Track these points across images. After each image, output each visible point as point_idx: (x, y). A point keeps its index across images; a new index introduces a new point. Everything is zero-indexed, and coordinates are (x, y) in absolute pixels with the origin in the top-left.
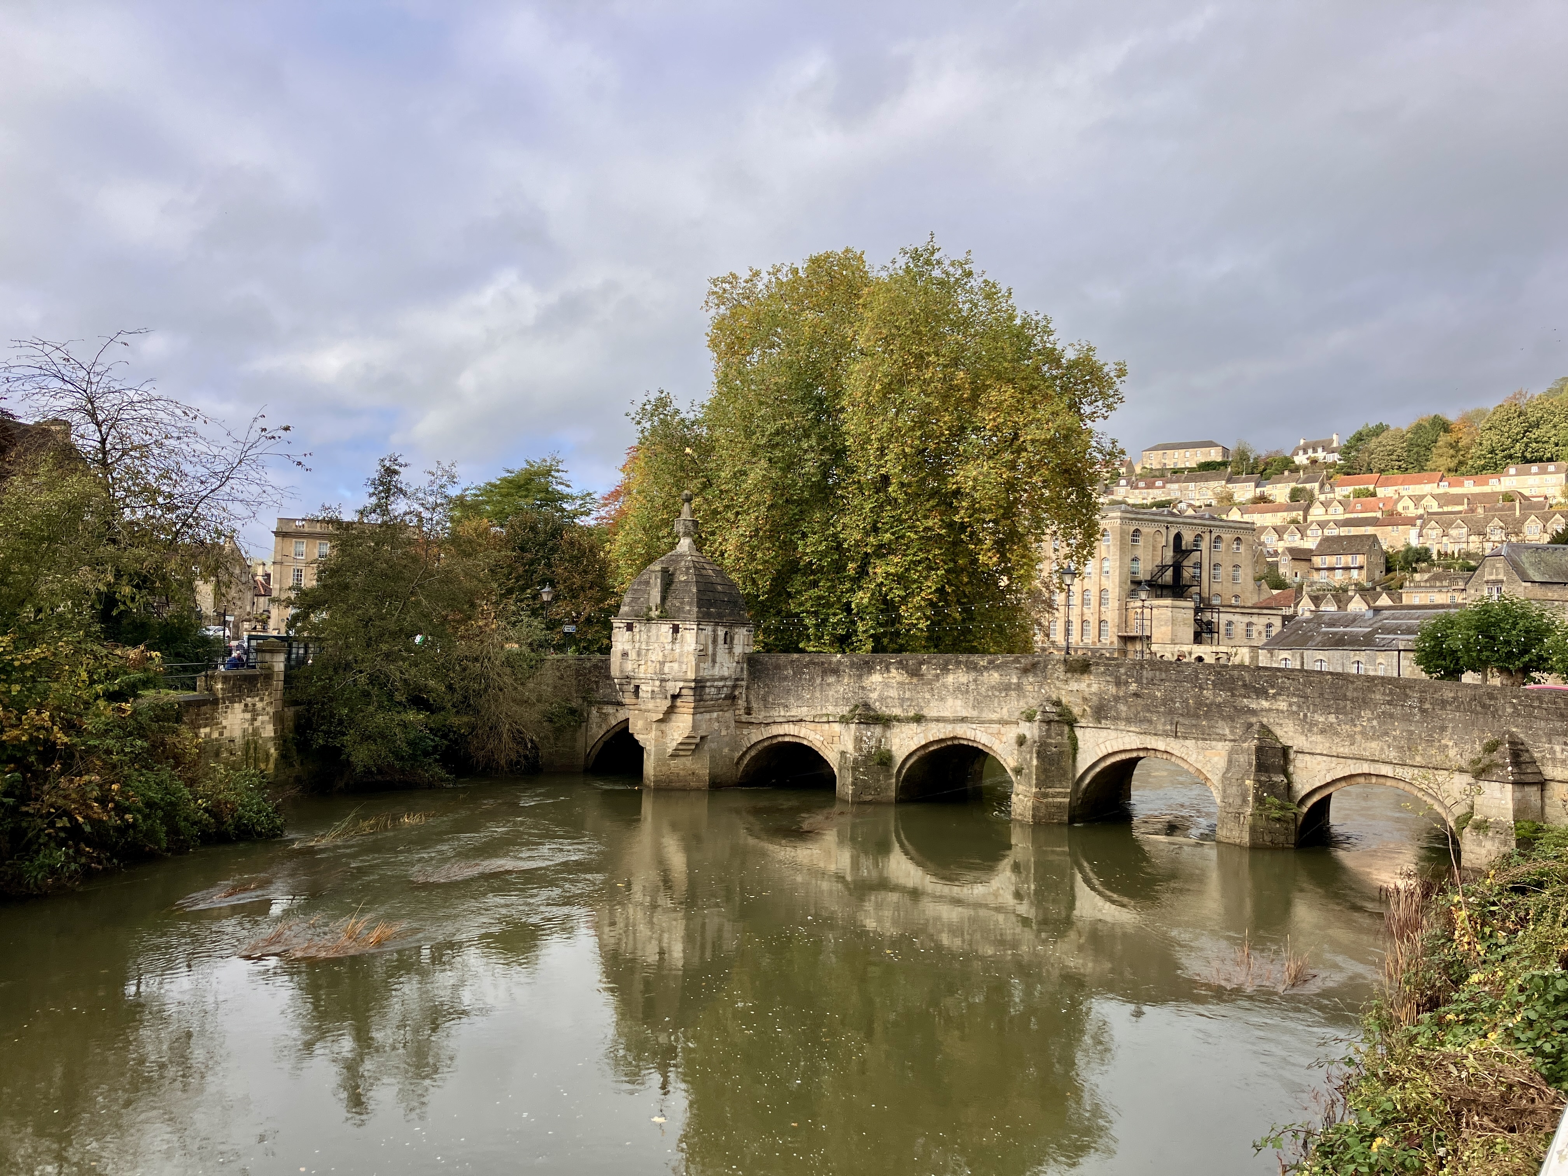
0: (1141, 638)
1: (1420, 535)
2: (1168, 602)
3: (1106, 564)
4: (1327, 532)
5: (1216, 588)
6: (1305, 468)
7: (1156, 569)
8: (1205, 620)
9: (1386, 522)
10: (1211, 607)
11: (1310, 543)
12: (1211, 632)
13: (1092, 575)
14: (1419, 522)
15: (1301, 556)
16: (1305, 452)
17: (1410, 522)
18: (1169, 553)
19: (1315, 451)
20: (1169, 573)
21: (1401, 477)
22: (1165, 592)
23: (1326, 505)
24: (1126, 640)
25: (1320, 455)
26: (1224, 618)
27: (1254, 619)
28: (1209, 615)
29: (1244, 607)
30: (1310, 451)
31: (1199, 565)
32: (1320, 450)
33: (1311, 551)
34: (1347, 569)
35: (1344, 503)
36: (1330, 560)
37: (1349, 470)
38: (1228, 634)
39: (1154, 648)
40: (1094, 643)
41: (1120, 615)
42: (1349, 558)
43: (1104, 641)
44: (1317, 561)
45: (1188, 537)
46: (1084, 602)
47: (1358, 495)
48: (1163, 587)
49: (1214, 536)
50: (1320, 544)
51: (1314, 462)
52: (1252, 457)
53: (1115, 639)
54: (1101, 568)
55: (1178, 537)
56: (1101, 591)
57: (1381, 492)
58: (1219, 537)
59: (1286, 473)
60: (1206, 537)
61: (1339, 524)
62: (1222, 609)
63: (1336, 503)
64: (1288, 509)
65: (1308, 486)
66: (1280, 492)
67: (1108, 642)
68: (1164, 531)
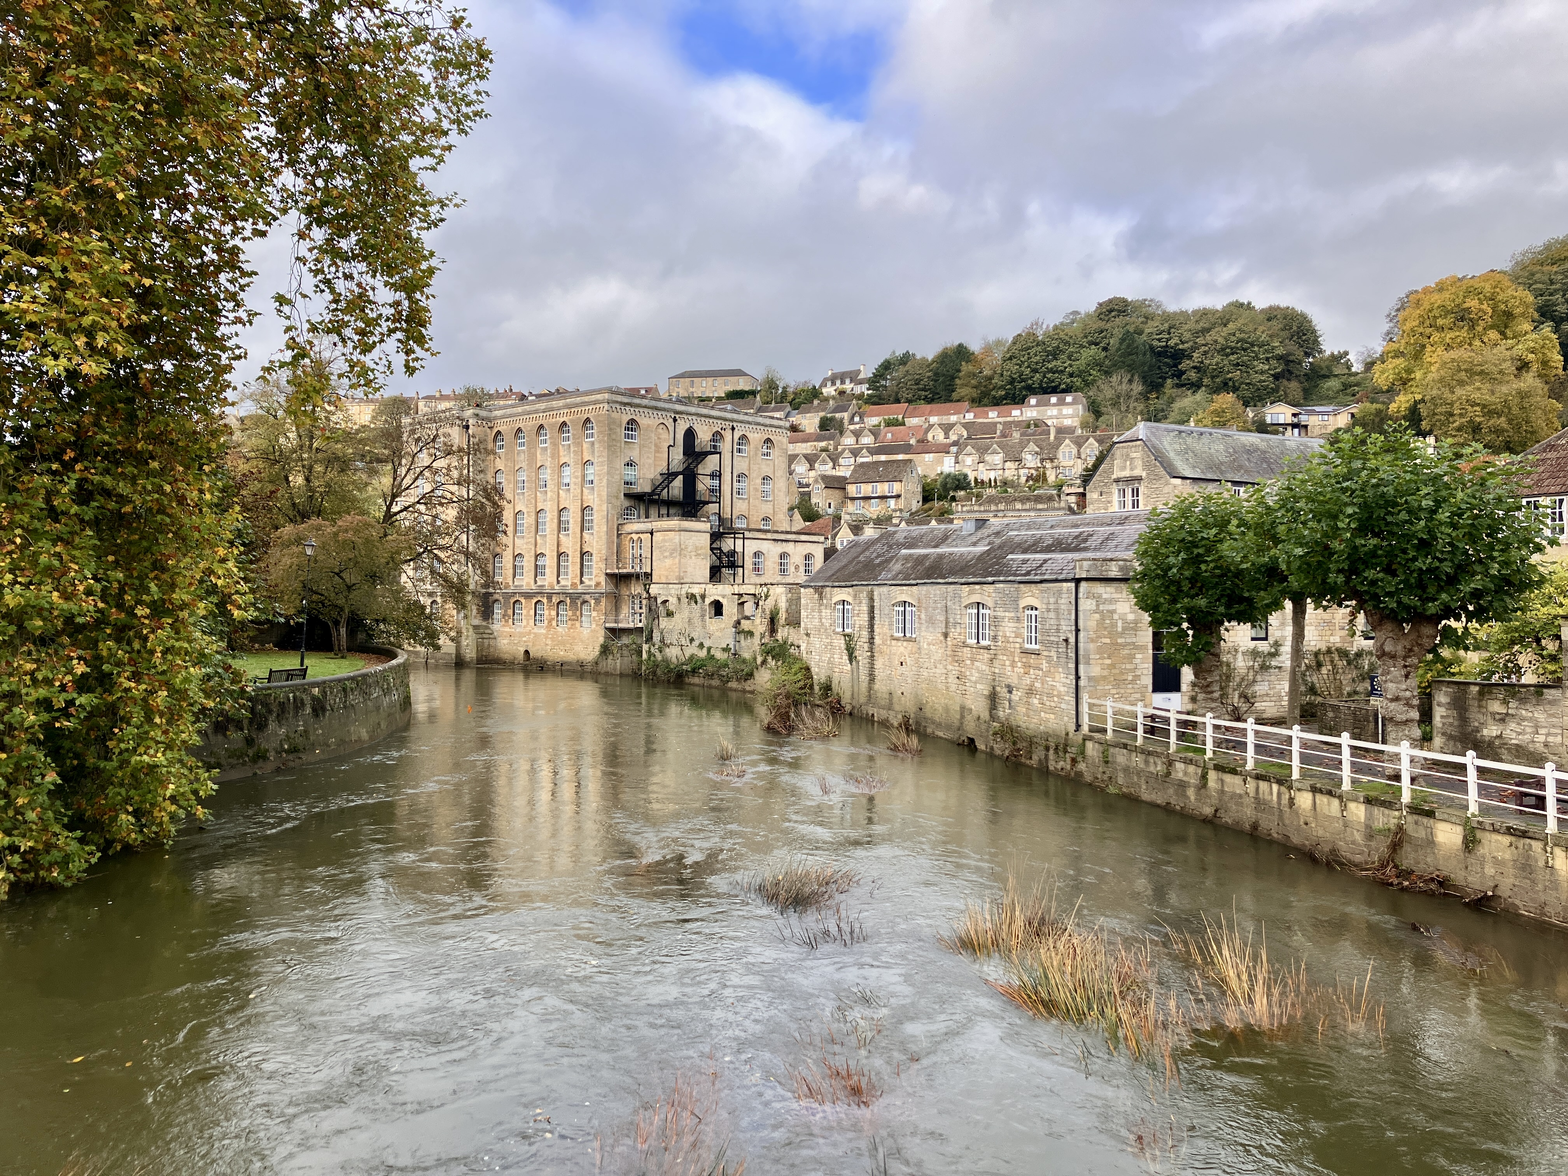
0: (637, 576)
1: (957, 462)
2: (674, 523)
3: (590, 470)
4: (860, 460)
5: (741, 507)
6: (834, 398)
7: (660, 479)
8: (725, 549)
9: (919, 450)
10: (733, 532)
11: (844, 470)
12: (733, 565)
13: (572, 486)
14: (954, 449)
15: (836, 484)
16: (833, 384)
17: (944, 450)
18: (678, 455)
19: (843, 382)
20: (678, 482)
21: (929, 407)
22: (672, 511)
23: (857, 434)
24: (620, 579)
25: (848, 386)
26: (751, 547)
27: (789, 548)
28: (730, 542)
29: (777, 532)
30: (838, 382)
31: (717, 475)
32: (848, 381)
33: (845, 478)
34: (883, 498)
35: (875, 432)
36: (866, 489)
37: (876, 400)
38: (756, 569)
39: (654, 590)
40: (574, 585)
41: (609, 543)
42: (886, 485)
43: (587, 582)
44: (852, 490)
45: (704, 435)
46: (562, 526)
47: (889, 424)
48: (669, 504)
49: (737, 434)
50: (854, 471)
51: (842, 393)
52: (781, 385)
53: (602, 579)
54: (584, 476)
55: (690, 434)
56: (583, 510)
57: (912, 422)
58: (743, 437)
59: (816, 402)
60: (728, 435)
61: (873, 451)
62: (747, 534)
63: (866, 432)
64: (819, 439)
65: (838, 415)
66: (809, 422)
67: (593, 583)
68: (670, 423)
